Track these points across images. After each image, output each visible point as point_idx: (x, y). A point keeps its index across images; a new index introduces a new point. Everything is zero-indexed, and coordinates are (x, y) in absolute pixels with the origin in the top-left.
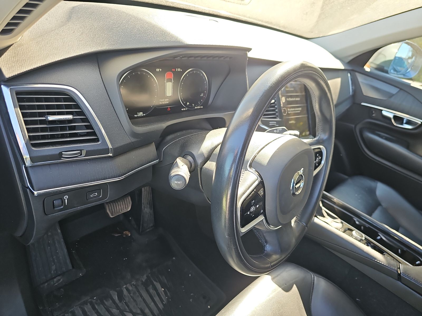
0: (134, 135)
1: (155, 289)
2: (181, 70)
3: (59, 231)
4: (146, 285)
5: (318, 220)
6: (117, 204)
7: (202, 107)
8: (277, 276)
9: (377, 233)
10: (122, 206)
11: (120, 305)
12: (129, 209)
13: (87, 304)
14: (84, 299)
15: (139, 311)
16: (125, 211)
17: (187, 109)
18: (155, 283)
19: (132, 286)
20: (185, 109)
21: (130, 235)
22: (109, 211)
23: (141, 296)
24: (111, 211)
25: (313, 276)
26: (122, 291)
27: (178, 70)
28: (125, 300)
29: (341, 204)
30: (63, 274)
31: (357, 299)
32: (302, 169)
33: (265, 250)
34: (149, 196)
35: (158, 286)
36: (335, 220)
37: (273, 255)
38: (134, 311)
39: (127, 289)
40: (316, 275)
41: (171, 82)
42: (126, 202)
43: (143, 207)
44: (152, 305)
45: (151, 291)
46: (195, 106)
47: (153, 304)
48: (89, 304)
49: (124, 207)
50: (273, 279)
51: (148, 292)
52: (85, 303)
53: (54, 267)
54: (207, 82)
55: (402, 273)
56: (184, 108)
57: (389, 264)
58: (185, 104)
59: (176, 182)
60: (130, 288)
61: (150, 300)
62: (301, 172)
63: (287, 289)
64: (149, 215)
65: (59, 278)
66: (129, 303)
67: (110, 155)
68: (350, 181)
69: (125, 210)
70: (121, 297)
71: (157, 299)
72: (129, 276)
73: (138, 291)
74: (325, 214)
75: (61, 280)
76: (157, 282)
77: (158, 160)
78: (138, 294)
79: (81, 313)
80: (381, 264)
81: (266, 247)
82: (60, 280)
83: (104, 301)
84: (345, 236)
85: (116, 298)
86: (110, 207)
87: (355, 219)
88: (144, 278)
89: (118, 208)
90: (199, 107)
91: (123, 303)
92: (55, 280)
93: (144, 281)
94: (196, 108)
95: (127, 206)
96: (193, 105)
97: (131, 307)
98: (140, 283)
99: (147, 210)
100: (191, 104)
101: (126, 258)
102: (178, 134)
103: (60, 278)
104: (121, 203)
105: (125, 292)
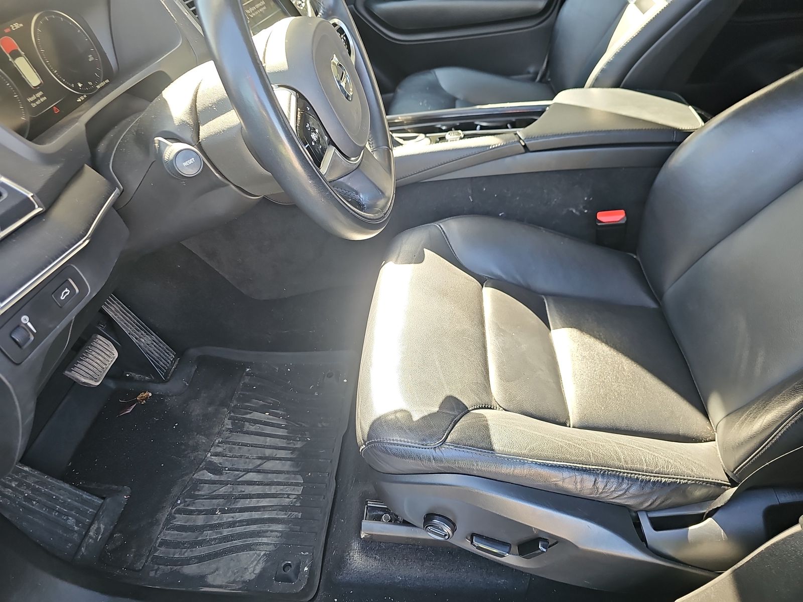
0: (48, 159)
1: (255, 422)
2: (21, 25)
3: (26, 469)
4: (238, 427)
5: (397, 152)
6: (87, 360)
7: (107, 81)
8: (399, 255)
9: (473, 123)
10: (100, 357)
11: (223, 478)
12: (116, 355)
13: (175, 518)
14: (163, 517)
15: (259, 462)
16: (112, 361)
17: (85, 96)
18: (248, 416)
19: (219, 446)
20: (82, 98)
21: (150, 395)
22: (84, 379)
23: (246, 445)
24: (88, 376)
25: (438, 226)
26: (211, 462)
27: (15, 28)
28: (226, 467)
29: (410, 118)
30: (95, 518)
31: (500, 214)
32: (335, 55)
33: (363, 205)
34: (129, 318)
35: (256, 415)
36: (418, 139)
37: (376, 203)
38: (250, 467)
39: (216, 454)
40: (441, 222)
41: (20, 55)
42: (101, 348)
43: (134, 340)
44: (269, 441)
45: (252, 428)
46: (95, 84)
47: (268, 439)
48: (177, 515)
49: (105, 356)
50: (396, 262)
51: (247, 433)
52: (171, 517)
53: (71, 521)
54: (81, 30)
55: (525, 139)
56: (79, 96)
57: (506, 140)
58: (76, 89)
59: (185, 164)
60: (219, 450)
61: (262, 438)
62: (335, 60)
63: (420, 259)
64: (154, 346)
65: (94, 527)
66: (235, 467)
67: (38, 210)
68: (400, 91)
69: (110, 360)
70: (215, 469)
71: (268, 430)
72: (203, 440)
73: (234, 444)
74: (401, 141)
75: (102, 526)
76: (250, 413)
77: (115, 189)
78: (237, 447)
79: (176, 532)
80: (498, 147)
81: (361, 200)
82: (99, 528)
83: (197, 493)
84: (441, 146)
85: (209, 476)
86: (81, 372)
87: (438, 125)
88: (228, 424)
89: (96, 365)
90: (102, 84)
91: (226, 473)
92: (91, 533)
93: (230, 427)
94: (98, 87)
95: (108, 353)
96: (90, 83)
97: (241, 467)
98: (227, 434)
99: (146, 341)
100: (85, 85)
101: (176, 424)
102: (111, 135)
103: (96, 526)
104: (93, 353)
105: (215, 459)
